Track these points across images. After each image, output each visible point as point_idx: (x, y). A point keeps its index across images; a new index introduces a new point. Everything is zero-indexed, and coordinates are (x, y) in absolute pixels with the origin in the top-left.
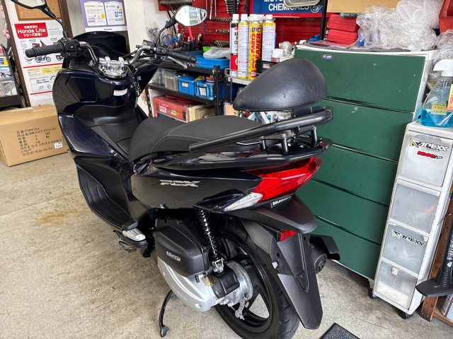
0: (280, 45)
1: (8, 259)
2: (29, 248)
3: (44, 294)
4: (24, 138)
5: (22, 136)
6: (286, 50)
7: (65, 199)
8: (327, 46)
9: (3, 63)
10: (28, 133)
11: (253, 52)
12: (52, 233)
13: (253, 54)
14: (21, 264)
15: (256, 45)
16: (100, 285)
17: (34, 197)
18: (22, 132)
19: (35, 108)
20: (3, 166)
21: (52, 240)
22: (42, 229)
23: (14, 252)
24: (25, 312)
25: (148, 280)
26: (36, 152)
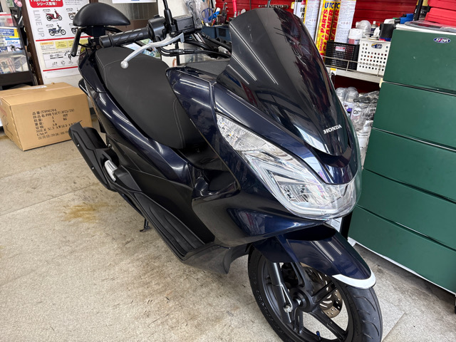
0: (357, 24)
1: (41, 261)
2: (63, 248)
3: (90, 304)
4: (40, 120)
5: (37, 117)
6: (364, 31)
7: (92, 190)
8: (439, 27)
9: (13, 35)
10: (45, 114)
11: (322, 31)
12: (86, 230)
13: (322, 34)
14: (57, 267)
15: (327, 24)
16: (152, 295)
17: (58, 187)
18: (38, 113)
19: (49, 86)
20: (17, 151)
21: (88, 239)
22: (73, 225)
23: (46, 252)
24: (71, 327)
25: (204, 290)
26: (53, 135)
